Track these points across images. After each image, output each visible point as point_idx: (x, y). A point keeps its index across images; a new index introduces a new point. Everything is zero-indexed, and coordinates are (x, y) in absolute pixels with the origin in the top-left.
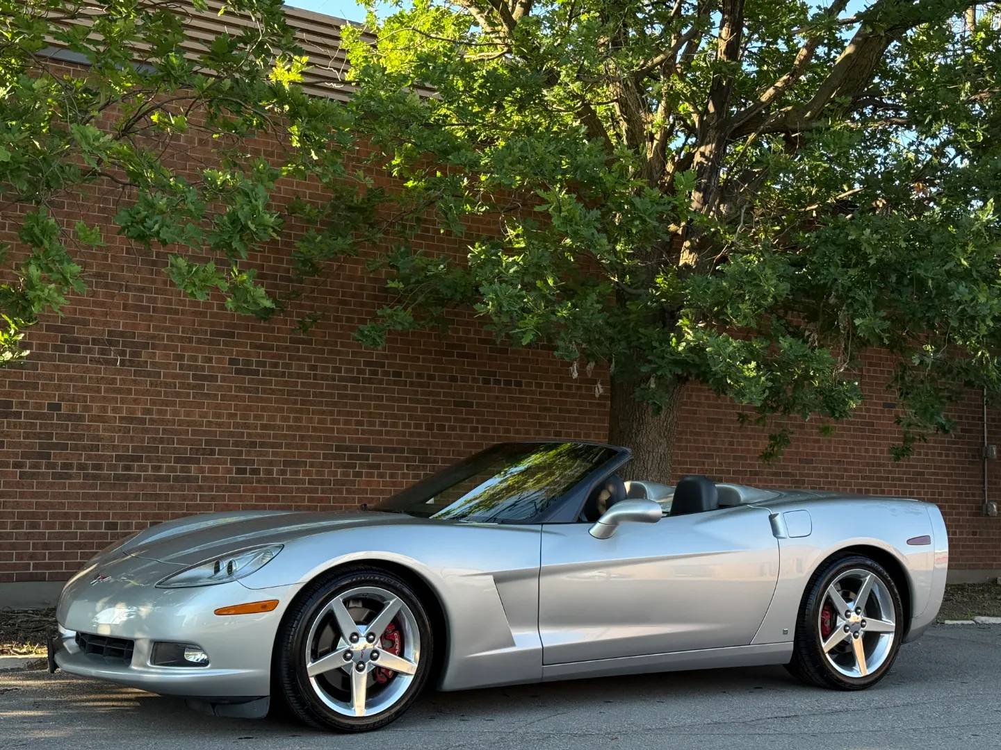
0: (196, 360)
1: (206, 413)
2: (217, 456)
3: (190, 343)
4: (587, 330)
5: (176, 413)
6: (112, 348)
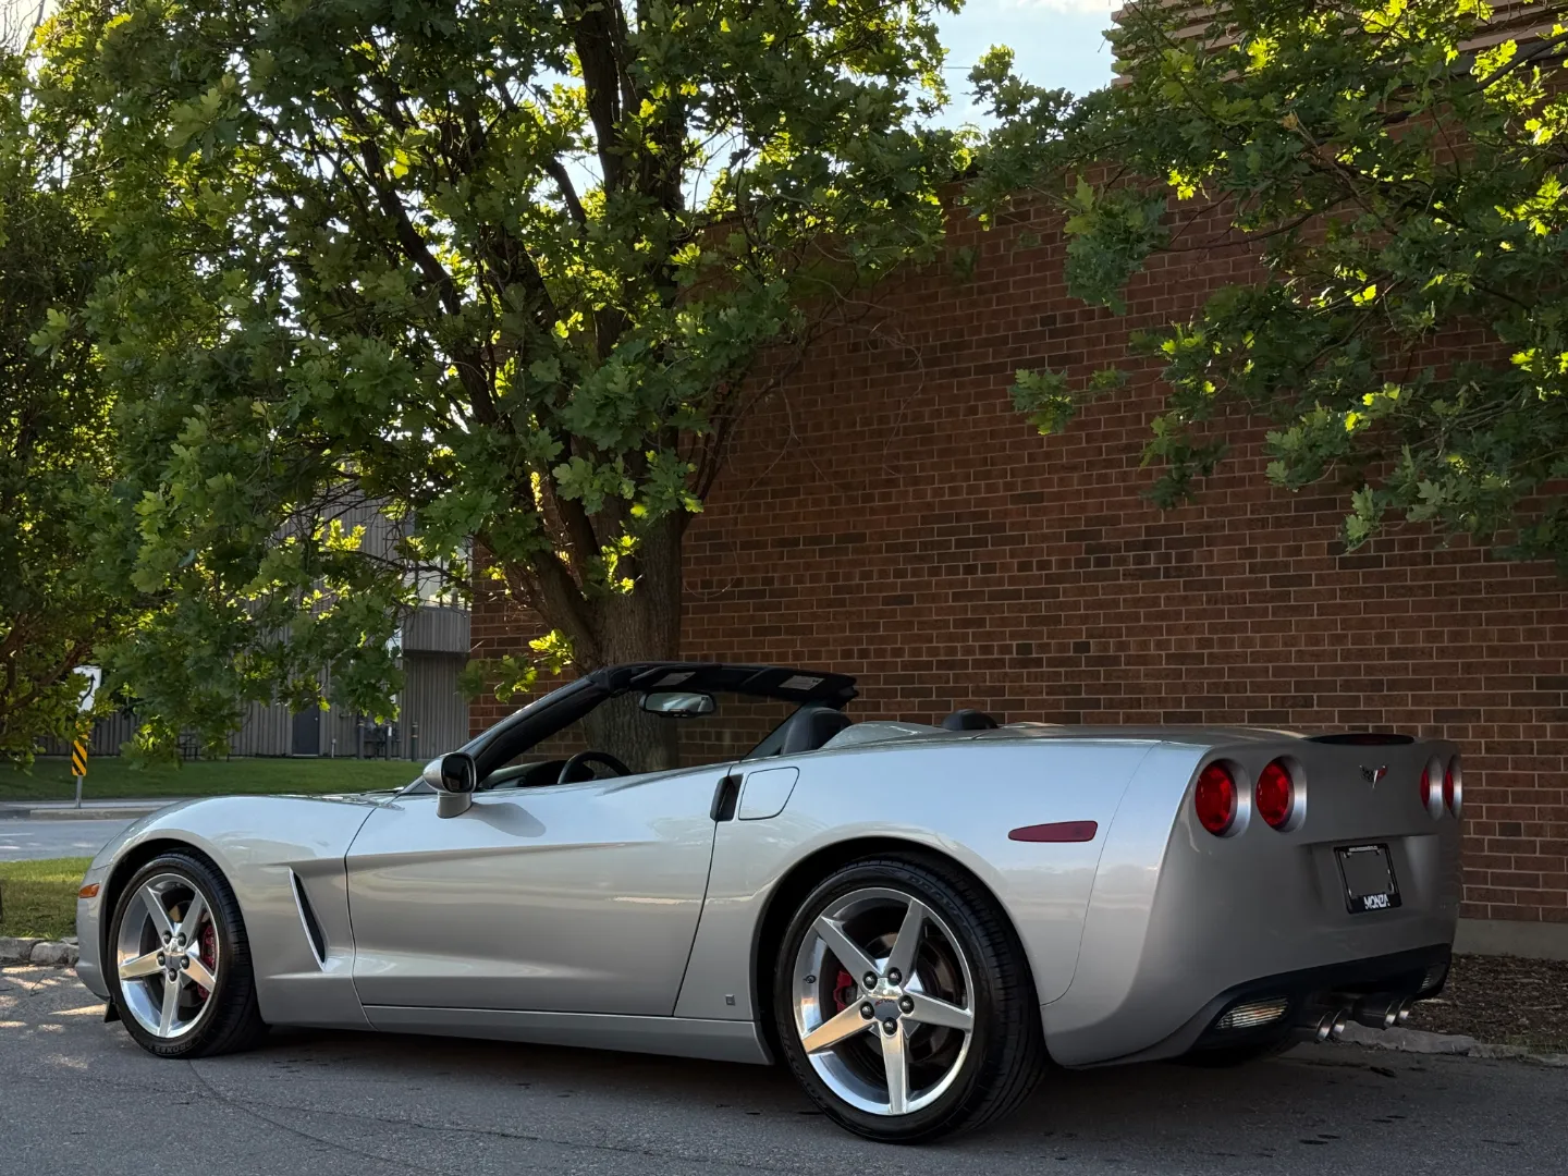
0: (1275, 555)
1: (1293, 637)
2: (1316, 708)
3: (1263, 527)
5: (1247, 643)
6: (1152, 553)
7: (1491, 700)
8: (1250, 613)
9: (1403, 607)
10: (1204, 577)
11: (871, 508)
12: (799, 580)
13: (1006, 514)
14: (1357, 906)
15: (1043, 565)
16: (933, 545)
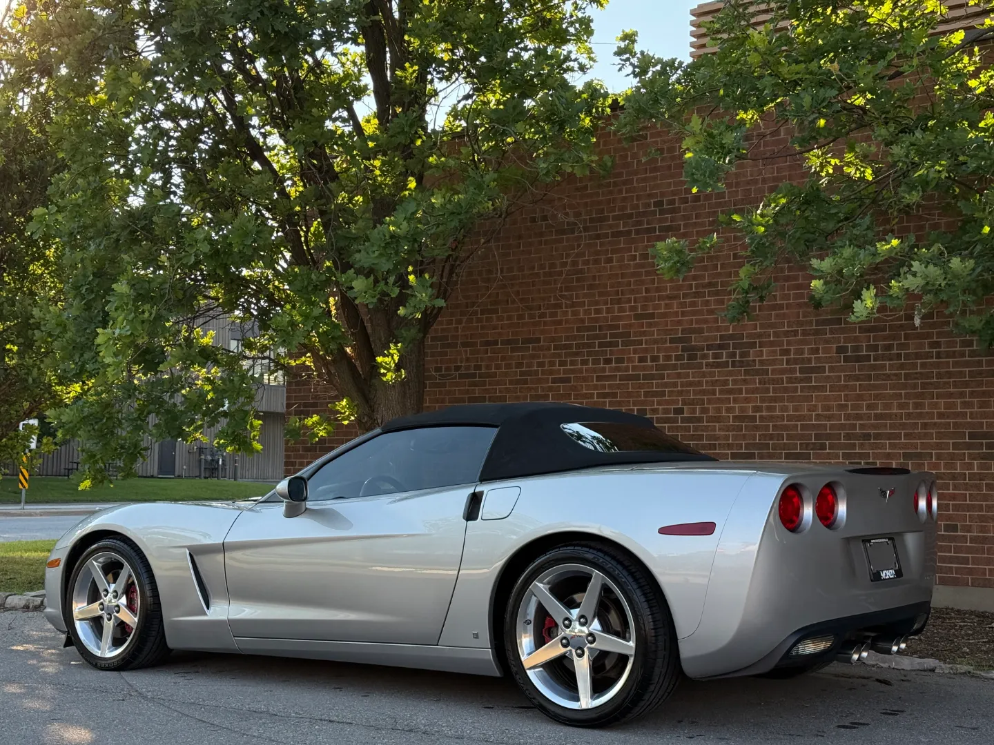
0: (802, 353)
1: (815, 406)
2: (828, 451)
3: (795, 336)
5: (784, 409)
6: (724, 352)
7: (938, 446)
8: (786, 390)
9: (884, 387)
10: (757, 367)
11: (545, 322)
12: (498, 367)
13: (630, 326)
14: (876, 577)
15: (655, 359)
16: (584, 346)
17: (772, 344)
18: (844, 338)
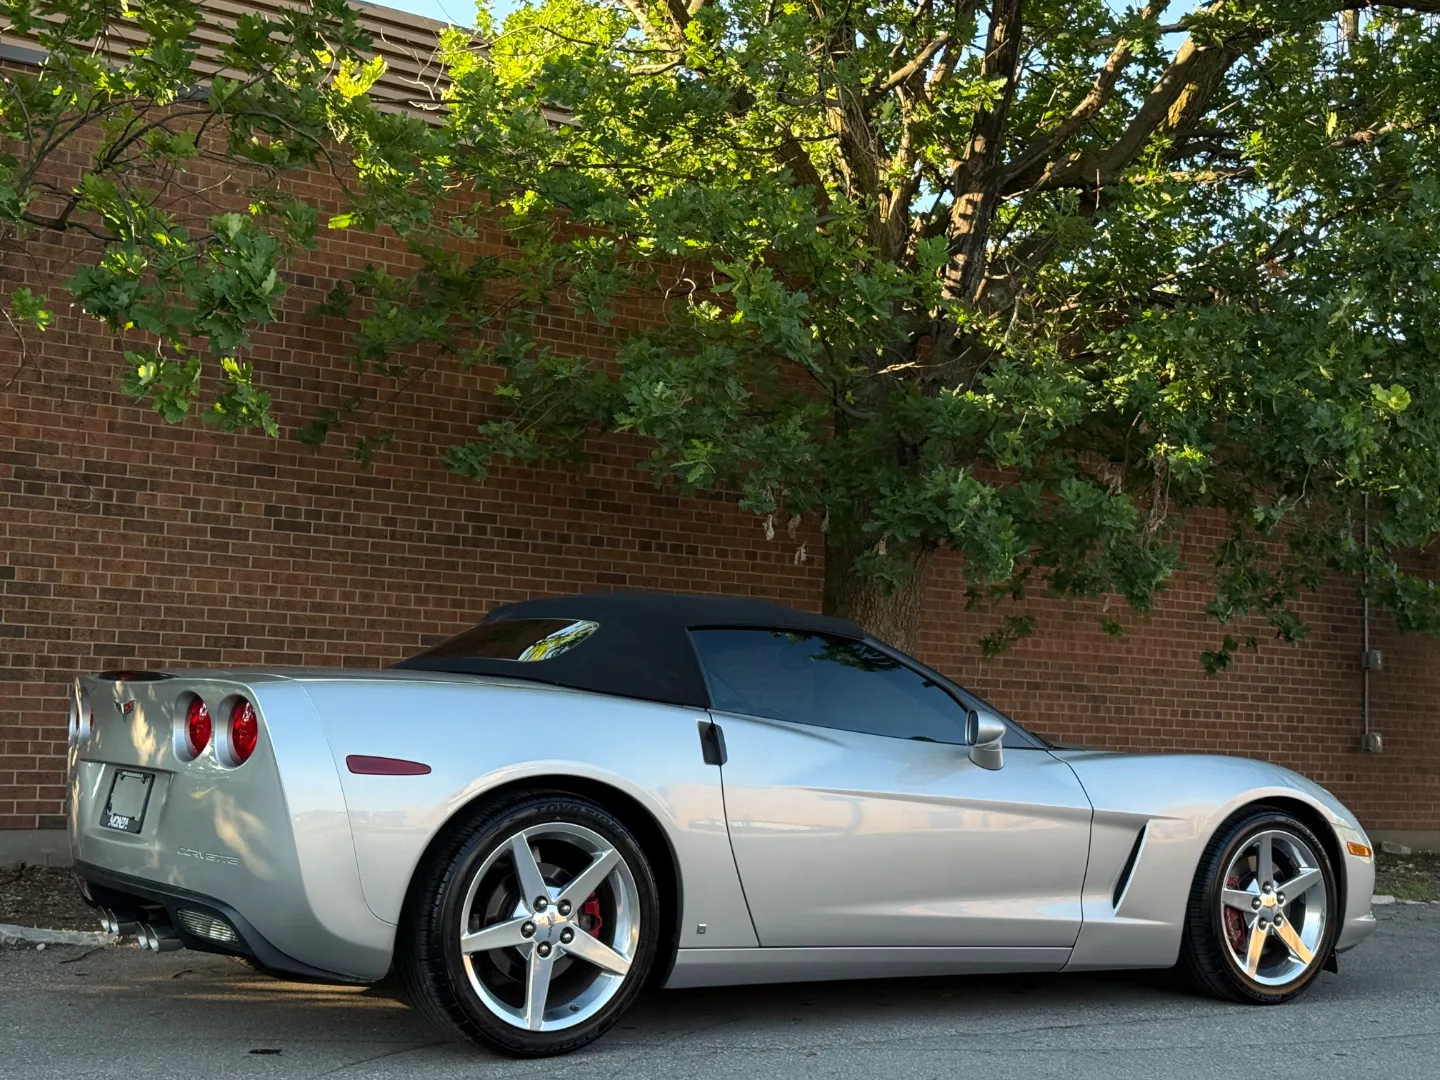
0: (217, 508)
3: (207, 481)
4: (787, 469)
6: (92, 488)
8: (189, 558)
9: (325, 568)
10: (146, 519)
17: (171, 488)
18: (278, 495)
